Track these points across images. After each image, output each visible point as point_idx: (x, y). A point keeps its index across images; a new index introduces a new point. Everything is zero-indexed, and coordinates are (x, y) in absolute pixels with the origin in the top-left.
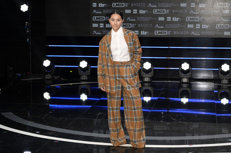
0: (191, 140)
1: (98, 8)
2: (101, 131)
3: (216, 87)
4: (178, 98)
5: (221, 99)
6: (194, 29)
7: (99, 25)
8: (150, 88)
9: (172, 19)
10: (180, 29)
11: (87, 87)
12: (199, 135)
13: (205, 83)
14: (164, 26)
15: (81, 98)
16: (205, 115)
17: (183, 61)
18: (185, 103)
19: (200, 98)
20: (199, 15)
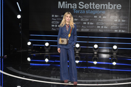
0: (98, 82)
1: (54, 17)
2: (55, 77)
3: (111, 56)
4: (92, 61)
5: (113, 62)
6: (100, 28)
7: (55, 26)
8: (79, 56)
9: (90, 23)
10: (94, 28)
11: (48, 55)
12: (102, 80)
13: (105, 54)
14: (86, 27)
15: (45, 61)
16: (105, 70)
17: (95, 44)
18: (95, 64)
19: (102, 62)
20: (103, 22)
